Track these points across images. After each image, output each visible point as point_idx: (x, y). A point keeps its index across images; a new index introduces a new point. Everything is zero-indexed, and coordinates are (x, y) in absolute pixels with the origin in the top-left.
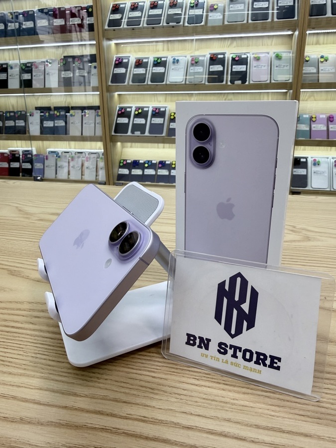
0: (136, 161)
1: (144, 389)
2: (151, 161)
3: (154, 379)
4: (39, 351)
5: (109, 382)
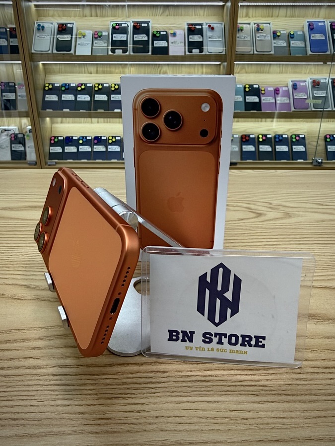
0: (69, 137)
1: (204, 420)
2: (86, 137)
3: (210, 405)
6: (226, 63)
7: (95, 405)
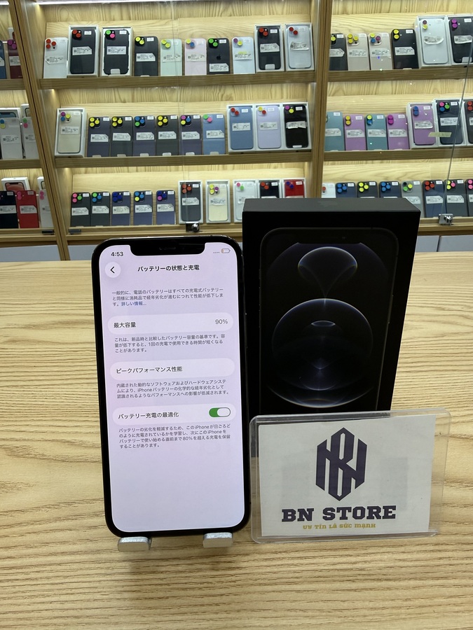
1: (293, 613)
3: (299, 594)
4: (123, 586)
5: (243, 614)
6: (315, 83)
7: (167, 598)
